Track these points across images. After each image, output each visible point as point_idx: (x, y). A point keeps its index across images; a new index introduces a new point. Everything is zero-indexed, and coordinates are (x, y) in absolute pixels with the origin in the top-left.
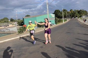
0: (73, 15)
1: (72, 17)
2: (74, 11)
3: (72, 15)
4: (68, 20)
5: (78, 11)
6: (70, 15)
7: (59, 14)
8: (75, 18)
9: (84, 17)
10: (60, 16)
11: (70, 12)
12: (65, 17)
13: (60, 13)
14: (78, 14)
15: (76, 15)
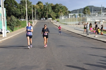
0: (44, 13)
2: (45, 5)
3: (40, 13)
5: (53, 5)
7: (15, 8)
8: (46, 18)
9: (63, 18)
10: (16, 14)
11: (38, 7)
13: (17, 8)
14: (53, 13)
15: (49, 14)
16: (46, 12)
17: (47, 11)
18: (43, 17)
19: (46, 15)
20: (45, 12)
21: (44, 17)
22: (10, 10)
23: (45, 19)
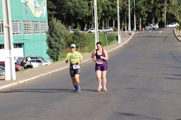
0: (154, 9)
1: (149, 21)
3: (144, 9)
4: (124, 38)
6: (136, 11)
8: (162, 25)
10: (77, 14)
12: (107, 19)
15: (170, 11)
16: (162, 7)
17: (166, 4)
18: (153, 20)
19: (161, 16)
20: (159, 6)
21: (156, 22)
22: (63, 4)
23: (157, 26)
